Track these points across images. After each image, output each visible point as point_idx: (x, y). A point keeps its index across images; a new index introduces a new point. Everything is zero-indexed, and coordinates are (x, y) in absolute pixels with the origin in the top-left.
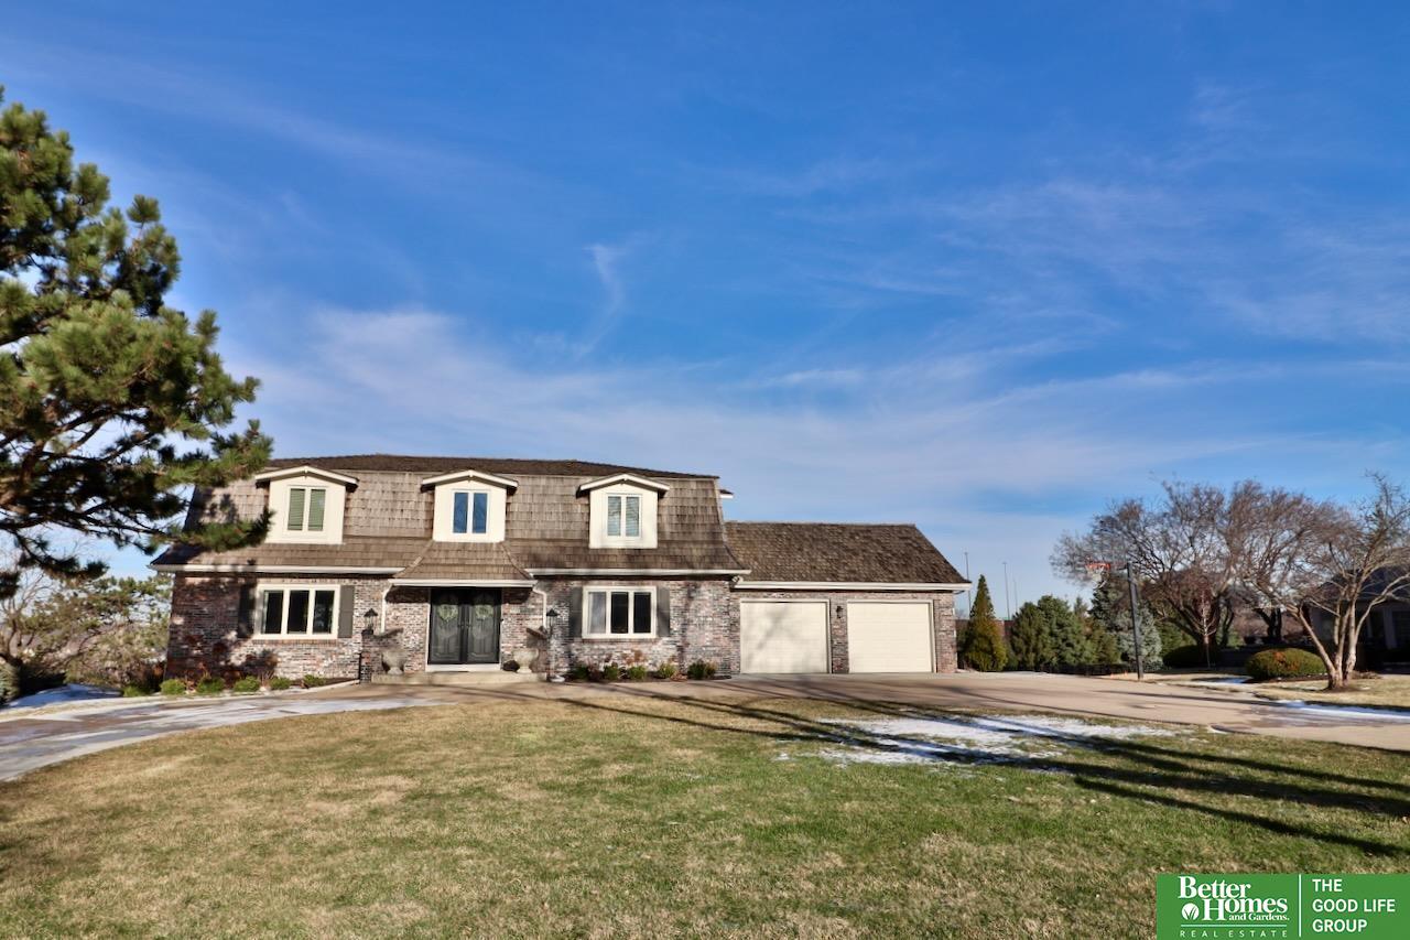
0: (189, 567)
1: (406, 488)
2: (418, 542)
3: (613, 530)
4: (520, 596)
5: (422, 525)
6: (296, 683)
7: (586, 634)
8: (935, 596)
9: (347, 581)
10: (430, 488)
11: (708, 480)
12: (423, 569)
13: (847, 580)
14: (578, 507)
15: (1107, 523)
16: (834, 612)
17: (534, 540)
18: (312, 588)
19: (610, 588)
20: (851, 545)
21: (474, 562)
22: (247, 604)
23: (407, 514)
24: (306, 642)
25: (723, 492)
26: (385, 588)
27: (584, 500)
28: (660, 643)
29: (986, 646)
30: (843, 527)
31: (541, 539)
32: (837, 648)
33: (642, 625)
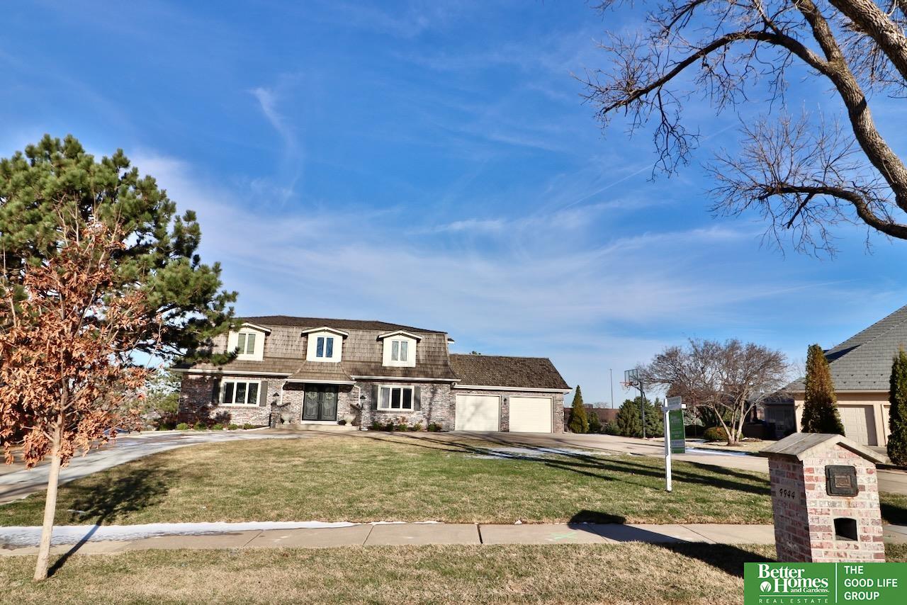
0: (190, 370)
1: (294, 334)
2: (299, 361)
3: (394, 358)
4: (347, 389)
5: (301, 353)
6: (240, 427)
7: (379, 408)
8: (554, 395)
9: (265, 379)
10: (305, 335)
11: (442, 334)
12: (302, 374)
13: (510, 386)
14: (378, 346)
15: (661, 358)
16: (503, 401)
17: (355, 361)
18: (248, 381)
19: (392, 386)
20: (514, 368)
21: (326, 372)
22: (216, 390)
23: (294, 347)
24: (244, 408)
25: (449, 340)
26: (283, 382)
27: (380, 343)
28: (415, 414)
29: (579, 420)
30: (512, 359)
31: (358, 362)
32: (504, 419)
33: (407, 405)
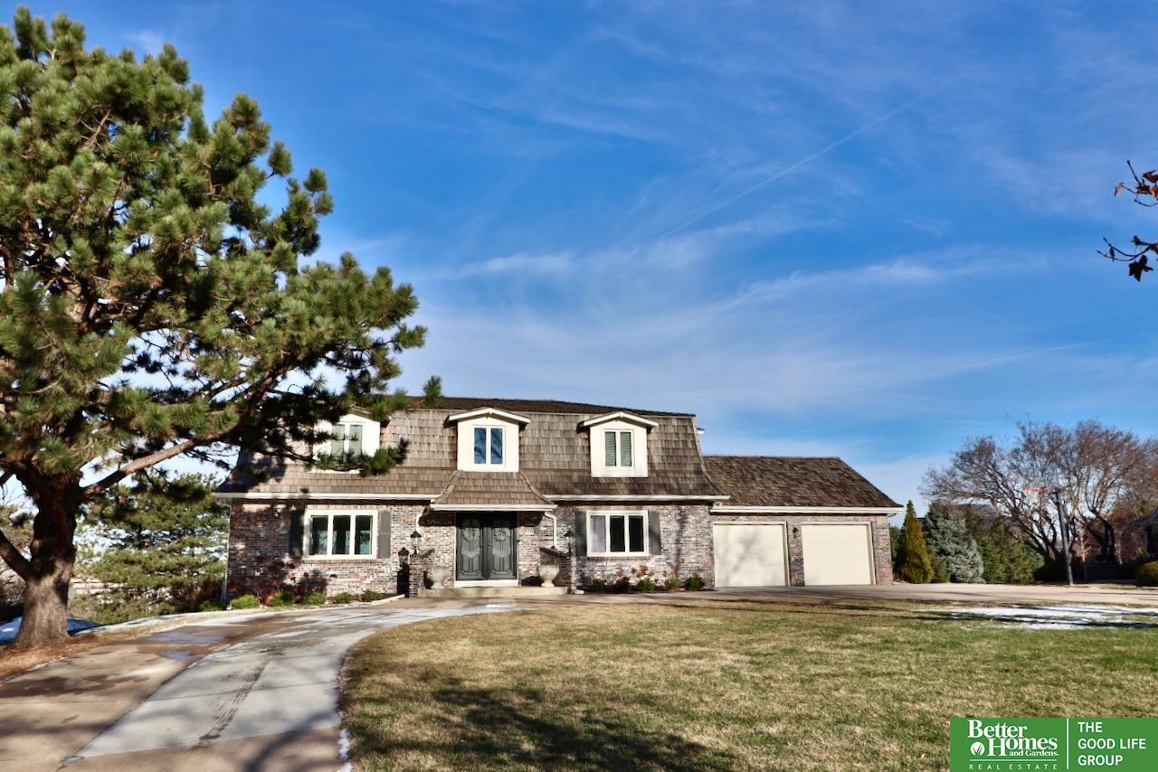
0: (250, 495)
1: (431, 424)
2: (445, 472)
3: (611, 461)
4: (533, 519)
5: (447, 456)
6: (356, 598)
7: (590, 554)
8: (872, 518)
9: (384, 507)
10: (452, 425)
11: (686, 419)
12: (457, 495)
13: (802, 505)
14: (580, 442)
15: (966, 458)
16: (791, 533)
17: (544, 470)
18: (353, 513)
19: (608, 513)
20: (793, 475)
21: (499, 489)
22: (297, 530)
23: (433, 447)
24: (350, 562)
25: (698, 429)
26: (419, 512)
27: (584, 435)
28: (653, 560)
29: (916, 561)
30: (782, 460)
31: (547, 470)
32: (794, 563)
33: (637, 545)
